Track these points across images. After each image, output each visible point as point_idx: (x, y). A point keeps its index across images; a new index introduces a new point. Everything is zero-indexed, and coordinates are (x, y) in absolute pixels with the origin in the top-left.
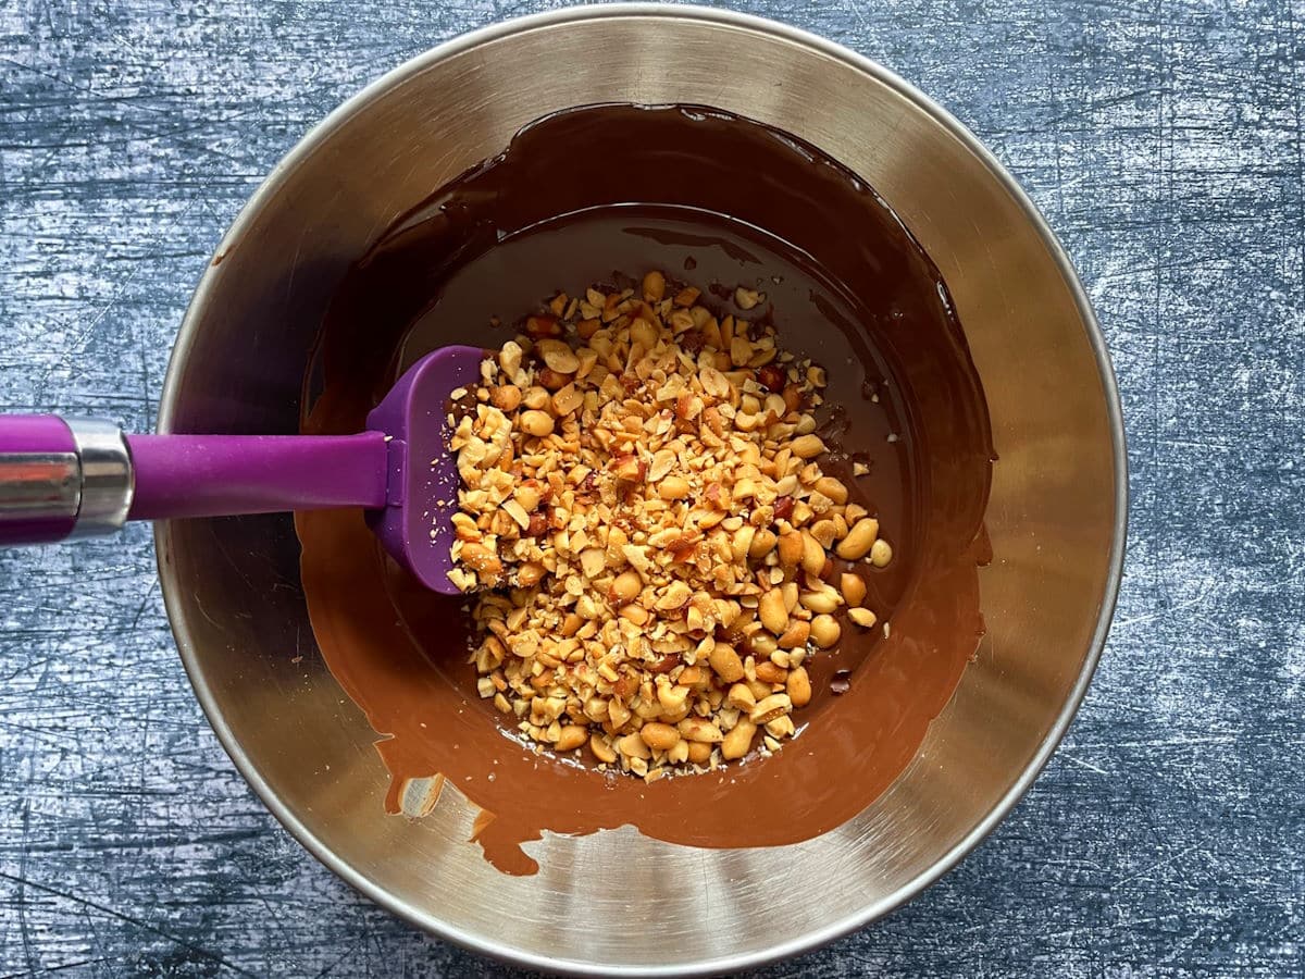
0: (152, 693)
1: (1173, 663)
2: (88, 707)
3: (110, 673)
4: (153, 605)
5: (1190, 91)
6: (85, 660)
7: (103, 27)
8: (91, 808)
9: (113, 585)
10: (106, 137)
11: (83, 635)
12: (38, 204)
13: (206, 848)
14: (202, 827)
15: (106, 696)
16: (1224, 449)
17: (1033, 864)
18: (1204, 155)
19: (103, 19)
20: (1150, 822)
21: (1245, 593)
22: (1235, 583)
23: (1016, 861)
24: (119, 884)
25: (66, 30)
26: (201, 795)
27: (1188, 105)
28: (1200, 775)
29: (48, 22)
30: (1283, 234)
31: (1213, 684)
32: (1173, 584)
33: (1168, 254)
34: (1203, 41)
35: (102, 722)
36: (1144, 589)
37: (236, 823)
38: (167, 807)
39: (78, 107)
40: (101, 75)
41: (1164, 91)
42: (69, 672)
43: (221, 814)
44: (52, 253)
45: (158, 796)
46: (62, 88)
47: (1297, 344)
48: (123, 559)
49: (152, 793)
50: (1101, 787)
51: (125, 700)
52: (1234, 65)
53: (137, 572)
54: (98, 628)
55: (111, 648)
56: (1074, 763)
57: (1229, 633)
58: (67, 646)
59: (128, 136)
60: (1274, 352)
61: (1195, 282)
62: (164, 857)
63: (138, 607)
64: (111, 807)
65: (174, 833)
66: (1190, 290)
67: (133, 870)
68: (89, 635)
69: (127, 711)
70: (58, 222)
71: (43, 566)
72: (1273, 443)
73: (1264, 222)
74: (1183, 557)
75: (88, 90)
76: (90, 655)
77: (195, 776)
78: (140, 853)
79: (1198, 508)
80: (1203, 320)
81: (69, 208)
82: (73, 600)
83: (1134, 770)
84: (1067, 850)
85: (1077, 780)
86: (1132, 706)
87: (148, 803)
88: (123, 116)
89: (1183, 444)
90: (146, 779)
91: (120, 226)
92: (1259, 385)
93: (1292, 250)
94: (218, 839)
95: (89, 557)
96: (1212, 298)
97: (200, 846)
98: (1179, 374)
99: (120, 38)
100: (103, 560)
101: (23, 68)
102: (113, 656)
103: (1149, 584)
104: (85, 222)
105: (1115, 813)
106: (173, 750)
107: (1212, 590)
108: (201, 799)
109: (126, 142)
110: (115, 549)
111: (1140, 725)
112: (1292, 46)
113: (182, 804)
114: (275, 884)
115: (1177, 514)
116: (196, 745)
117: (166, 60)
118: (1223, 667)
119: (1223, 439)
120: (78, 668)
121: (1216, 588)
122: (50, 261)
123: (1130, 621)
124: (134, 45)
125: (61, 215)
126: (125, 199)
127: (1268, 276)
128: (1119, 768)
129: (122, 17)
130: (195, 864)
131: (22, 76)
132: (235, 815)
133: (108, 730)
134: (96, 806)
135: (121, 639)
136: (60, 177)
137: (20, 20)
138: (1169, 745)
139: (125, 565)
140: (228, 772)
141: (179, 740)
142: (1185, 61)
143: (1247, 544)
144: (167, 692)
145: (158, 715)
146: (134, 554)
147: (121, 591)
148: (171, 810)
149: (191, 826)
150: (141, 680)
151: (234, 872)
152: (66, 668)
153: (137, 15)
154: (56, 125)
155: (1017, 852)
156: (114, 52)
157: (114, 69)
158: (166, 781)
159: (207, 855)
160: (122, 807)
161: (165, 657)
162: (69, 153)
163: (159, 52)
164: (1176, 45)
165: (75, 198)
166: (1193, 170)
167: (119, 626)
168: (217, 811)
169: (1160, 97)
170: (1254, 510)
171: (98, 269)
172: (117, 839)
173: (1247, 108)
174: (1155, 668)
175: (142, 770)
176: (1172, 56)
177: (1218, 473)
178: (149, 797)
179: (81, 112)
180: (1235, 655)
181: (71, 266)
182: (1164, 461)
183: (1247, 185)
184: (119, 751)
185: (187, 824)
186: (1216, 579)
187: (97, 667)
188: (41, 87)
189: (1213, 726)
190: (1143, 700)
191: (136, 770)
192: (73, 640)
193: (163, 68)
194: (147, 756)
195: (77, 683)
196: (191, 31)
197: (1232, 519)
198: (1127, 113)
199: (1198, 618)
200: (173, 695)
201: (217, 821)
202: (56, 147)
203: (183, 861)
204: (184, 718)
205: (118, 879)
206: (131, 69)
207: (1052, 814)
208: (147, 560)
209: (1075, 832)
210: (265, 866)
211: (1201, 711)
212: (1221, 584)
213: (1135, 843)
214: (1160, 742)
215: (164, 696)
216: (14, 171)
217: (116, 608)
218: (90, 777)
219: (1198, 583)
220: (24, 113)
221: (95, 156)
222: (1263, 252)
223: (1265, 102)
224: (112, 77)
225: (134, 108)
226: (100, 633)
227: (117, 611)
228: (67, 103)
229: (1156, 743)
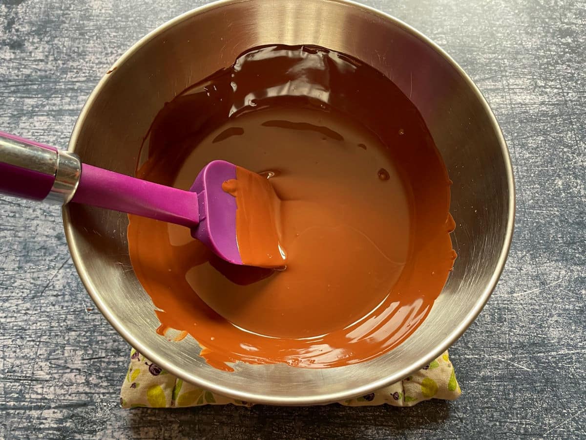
0: (44, 328)
1: (554, 312)
2: (11, 334)
3: (25, 318)
4: (53, 284)
5: (513, 76)
6: (14, 311)
7: (75, 57)
8: (4, 388)
9: (35, 275)
10: (69, 95)
11: (16, 299)
12: (35, 117)
13: (59, 412)
14: (59, 399)
15: (20, 329)
16: (557, 213)
17: (500, 422)
18: (524, 98)
19: (76, 54)
20: (557, 397)
21: (581, 278)
22: (576, 273)
23: (490, 421)
24: (11, 430)
25: (60, 58)
26: (62, 382)
27: (513, 81)
28: (578, 370)
29: (53, 55)
30: (564, 127)
31: (576, 322)
32: (546, 274)
33: (516, 134)
34: (516, 59)
35: (17, 342)
36: (532, 276)
37: (77, 398)
38: (43, 388)
39: (60, 84)
40: (72, 73)
41: (503, 76)
42: (5, 317)
43: (69, 393)
44: (37, 136)
45: (39, 382)
46: (55, 77)
47: (580, 169)
48: (43, 262)
49: (36, 380)
50: (529, 378)
51: (30, 331)
52: (530, 66)
53: (48, 269)
54: (23, 296)
55: (28, 305)
56: (513, 366)
57: (578, 297)
58: (7, 304)
59: (79, 94)
60: (571, 173)
61: (530, 145)
62: (37, 416)
63: (45, 285)
64: (14, 387)
65: (44, 403)
66: (528, 148)
67: (19, 423)
68: (19, 299)
69: (30, 337)
70: (43, 124)
71: (4, 266)
72: (579, 210)
73: (555, 122)
74: (548, 261)
75: (65, 78)
76: (17, 309)
77: (60, 371)
78: (24, 413)
79: (551, 239)
80: (536, 160)
81: (48, 119)
82: (15, 282)
83: (544, 368)
84: (517, 414)
85: (516, 375)
86: (537, 334)
87: (33, 385)
88: (78, 87)
89: (538, 211)
90: (34, 372)
91: (69, 126)
92: (567, 186)
93: (569, 132)
94: (66, 407)
95: (27, 262)
96: (538, 151)
97: (56, 411)
98: (530, 182)
99: (82, 61)
100: (33, 263)
101: (40, 70)
102: (28, 309)
103: (534, 274)
104: (54, 124)
105: (538, 392)
106: (51, 357)
107: (565, 276)
108: (61, 384)
109: (77, 96)
110: (40, 258)
111: (543, 344)
112: (553, 60)
113: (51, 386)
114: (92, 434)
115: (541, 241)
116: (63, 354)
117: (99, 68)
118: (578, 314)
119: (556, 209)
120: (10, 315)
121: (567, 276)
122: (36, 138)
123: (529, 292)
124: (87, 63)
125: (44, 122)
126: (73, 116)
127: (561, 142)
128: (537, 367)
129: (84, 54)
130: (52, 421)
131: (39, 73)
132: (77, 393)
133: (19, 346)
134: (7, 386)
135: (33, 301)
136: (47, 108)
137: (42, 54)
138: (559, 354)
139: (43, 265)
140: (77, 369)
141: (54, 352)
142: (510, 66)
143: (577, 255)
144: (52, 327)
145: (46, 339)
146: (49, 260)
147: (39, 278)
148: (45, 390)
149: (53, 399)
150: (40, 321)
151: (71, 426)
152: (4, 315)
153: (90, 53)
154: (50, 90)
155: (490, 416)
156: (78, 65)
157: (77, 71)
158: (44, 374)
159: (59, 415)
160: (20, 387)
161: (54, 310)
162: (52, 100)
163: (96, 65)
164: (505, 60)
165: (52, 116)
166: (520, 103)
167: (34, 295)
168: (68, 391)
169: (501, 78)
170: (577, 240)
171: (56, 142)
172: (14, 405)
173: (539, 81)
174: (545, 315)
175: (33, 367)
176: (504, 64)
177: (557, 224)
178: (34, 382)
179: (61, 85)
180: (583, 308)
181: (44, 141)
182: (531, 219)
183: (544, 109)
184: (23, 357)
185: (52, 398)
186: (566, 271)
187: (19, 315)
188: (46, 77)
189: (579, 344)
190: (542, 331)
191: (30, 367)
192: (10, 301)
193: (98, 71)
194: (37, 360)
195: (8, 322)
196: (110, 58)
197: (569, 244)
198: (488, 84)
199: (561, 290)
200: (55, 329)
201: (67, 396)
202: (48, 98)
203: (46, 419)
204: (59, 340)
205: (11, 428)
206: (84, 71)
207: (505, 393)
208: (55, 263)
209: (519, 404)
210: (88, 423)
211: (572, 336)
212: (569, 274)
213: (551, 409)
214: (555, 353)
215: (50, 329)
216: (28, 106)
217: (35, 286)
218: (6, 371)
219: (558, 273)
220: (37, 86)
221: (64, 101)
222: (557, 133)
223: (546, 79)
224: (76, 73)
225: (83, 85)
226: (24, 298)
227: (35, 287)
228: (55, 82)
229: (553, 353)
